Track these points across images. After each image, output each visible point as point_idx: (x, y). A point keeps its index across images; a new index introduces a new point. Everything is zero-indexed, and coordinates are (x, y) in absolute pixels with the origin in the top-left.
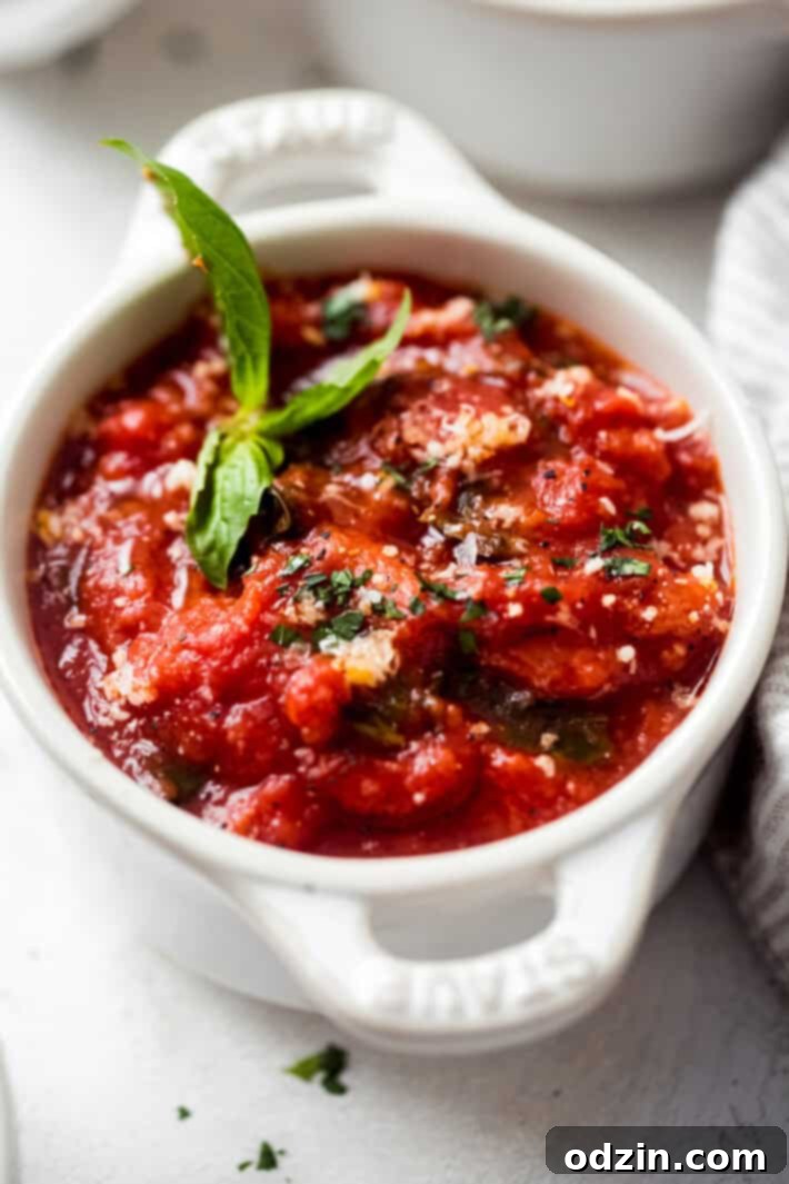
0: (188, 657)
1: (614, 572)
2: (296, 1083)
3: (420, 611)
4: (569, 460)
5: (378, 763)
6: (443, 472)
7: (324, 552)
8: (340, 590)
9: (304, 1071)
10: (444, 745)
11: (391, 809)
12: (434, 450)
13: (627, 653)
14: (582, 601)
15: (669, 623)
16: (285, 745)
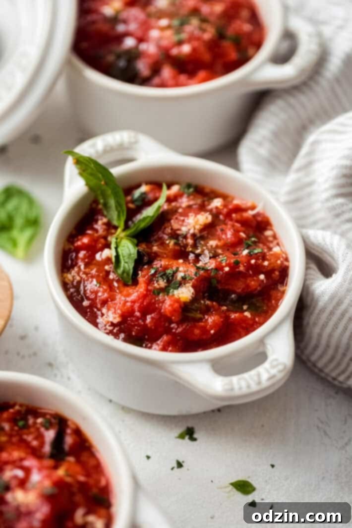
0: (129, 304)
1: (252, 253)
2: (180, 441)
3: (198, 275)
4: (226, 224)
5: (197, 324)
6: (189, 236)
7: (161, 265)
8: (170, 275)
9: (181, 436)
10: (216, 315)
11: (204, 337)
12: (184, 229)
13: (262, 277)
14: (246, 263)
15: (272, 265)
16: (167, 324)
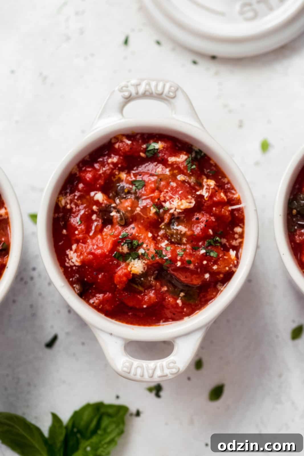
0: (91, 256)
1: (207, 254)
3: (154, 259)
4: (203, 215)
7: (132, 233)
8: (134, 246)
10: (154, 293)
12: (167, 205)
13: (207, 276)
15: (220, 270)
